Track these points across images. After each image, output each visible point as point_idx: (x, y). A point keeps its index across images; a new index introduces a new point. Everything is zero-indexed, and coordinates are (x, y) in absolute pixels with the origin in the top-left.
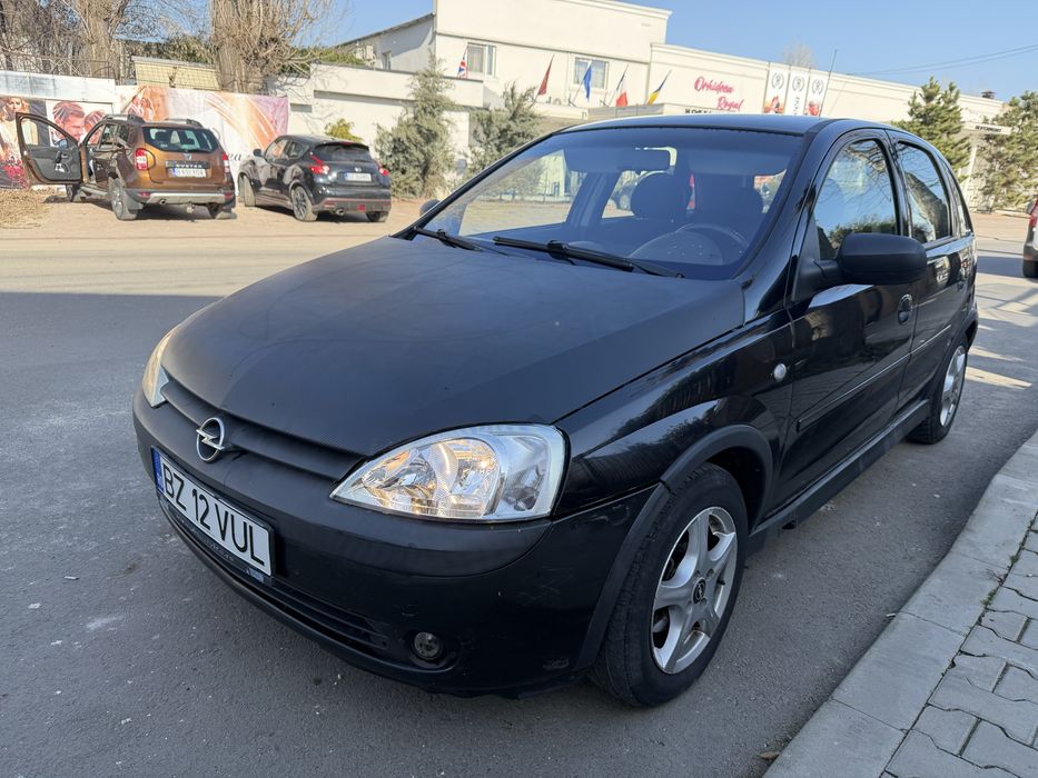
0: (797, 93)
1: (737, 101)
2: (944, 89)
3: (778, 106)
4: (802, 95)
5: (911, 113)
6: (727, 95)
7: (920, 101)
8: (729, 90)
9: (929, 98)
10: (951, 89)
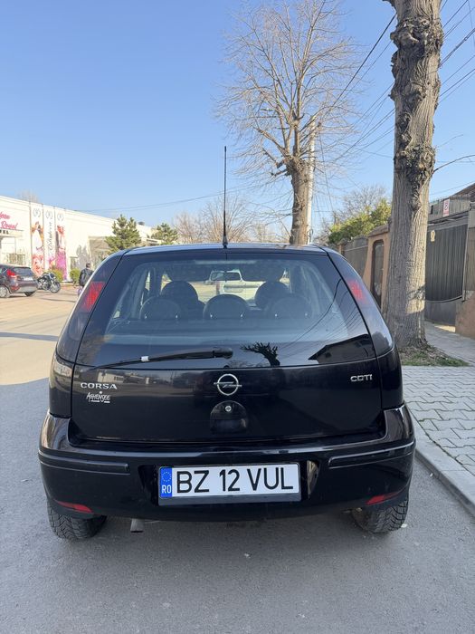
0: (49, 220)
1: (14, 224)
2: (128, 220)
3: (39, 227)
4: (52, 221)
5: (114, 233)
6: (6, 220)
7: (117, 226)
8: (7, 217)
9: (122, 225)
10: (132, 221)
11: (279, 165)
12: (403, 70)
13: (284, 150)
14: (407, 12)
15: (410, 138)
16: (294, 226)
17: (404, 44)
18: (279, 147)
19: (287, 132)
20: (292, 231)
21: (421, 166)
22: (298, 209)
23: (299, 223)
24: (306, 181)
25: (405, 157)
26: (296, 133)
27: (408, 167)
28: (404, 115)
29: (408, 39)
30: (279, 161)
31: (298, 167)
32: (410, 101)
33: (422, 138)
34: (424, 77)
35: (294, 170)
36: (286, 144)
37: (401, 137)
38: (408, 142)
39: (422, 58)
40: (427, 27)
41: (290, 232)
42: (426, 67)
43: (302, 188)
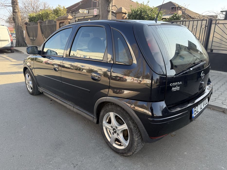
16: (14, 12)
22: (14, 4)
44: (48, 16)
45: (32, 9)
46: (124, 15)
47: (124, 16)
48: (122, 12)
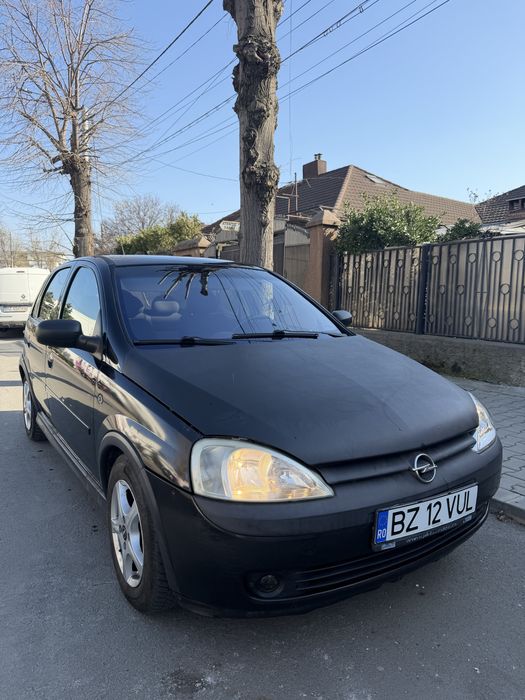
11: (54, 161)
12: (248, 86)
13: (58, 143)
14: (250, 28)
15: (257, 154)
16: (78, 234)
17: (250, 60)
18: (52, 140)
19: (61, 123)
20: (76, 240)
21: (269, 183)
22: (80, 214)
23: (84, 230)
24: (89, 183)
25: (254, 173)
26: (74, 126)
27: (257, 184)
28: (250, 131)
29: (253, 56)
30: (53, 156)
31: (79, 166)
32: (256, 117)
33: (268, 157)
34: (267, 96)
35: (72, 169)
36: (60, 137)
37: (249, 152)
38: (256, 158)
39: (266, 78)
40: (270, 49)
41: (73, 241)
42: (268, 88)
43: (84, 190)
44: (159, 242)
45: (140, 225)
46: (329, 230)
47: (331, 234)
48: (324, 222)
